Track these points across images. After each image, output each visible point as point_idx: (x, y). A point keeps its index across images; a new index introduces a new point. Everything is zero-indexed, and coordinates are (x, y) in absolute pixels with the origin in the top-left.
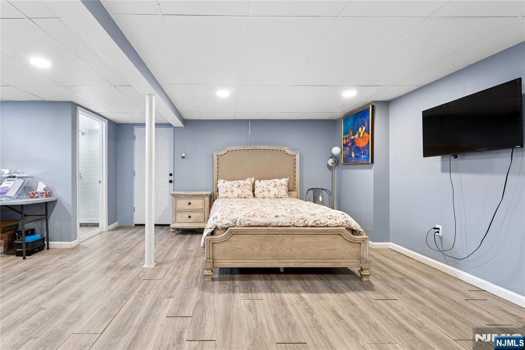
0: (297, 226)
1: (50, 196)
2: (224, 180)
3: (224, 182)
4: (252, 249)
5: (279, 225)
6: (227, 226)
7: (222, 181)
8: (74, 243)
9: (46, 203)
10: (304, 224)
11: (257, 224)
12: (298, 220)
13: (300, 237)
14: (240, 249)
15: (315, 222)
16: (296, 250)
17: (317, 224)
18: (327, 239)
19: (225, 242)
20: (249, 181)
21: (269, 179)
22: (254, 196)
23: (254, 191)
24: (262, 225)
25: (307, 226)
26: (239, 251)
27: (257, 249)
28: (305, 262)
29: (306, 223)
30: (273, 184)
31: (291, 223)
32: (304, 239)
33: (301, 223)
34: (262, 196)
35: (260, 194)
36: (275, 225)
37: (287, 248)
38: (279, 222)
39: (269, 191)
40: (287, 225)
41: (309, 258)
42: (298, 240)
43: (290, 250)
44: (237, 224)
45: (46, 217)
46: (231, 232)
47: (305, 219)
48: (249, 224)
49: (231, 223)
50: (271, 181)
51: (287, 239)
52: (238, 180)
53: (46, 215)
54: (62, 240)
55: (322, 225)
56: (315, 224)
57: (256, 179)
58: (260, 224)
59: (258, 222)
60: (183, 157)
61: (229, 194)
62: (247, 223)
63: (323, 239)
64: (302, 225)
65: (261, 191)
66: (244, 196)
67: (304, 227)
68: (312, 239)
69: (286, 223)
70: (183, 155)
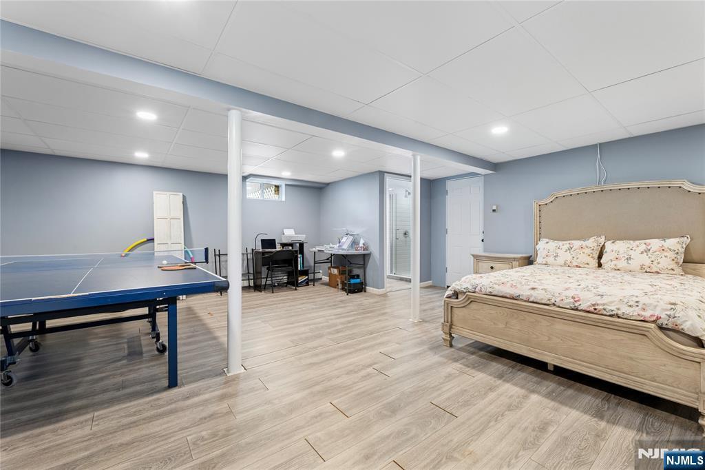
0: (559, 307)
1: (367, 250)
2: (549, 238)
3: (547, 243)
4: (494, 323)
5: (531, 300)
6: (465, 291)
7: (545, 240)
8: (381, 291)
9: (364, 255)
10: (573, 306)
11: (501, 294)
12: (564, 298)
13: (564, 323)
14: (479, 319)
15: (593, 305)
16: (559, 340)
17: (595, 309)
18: (618, 337)
19: (464, 309)
20: (592, 243)
21: (634, 240)
22: (600, 265)
23: (600, 257)
24: (508, 296)
25: (577, 310)
26: (480, 322)
27: (501, 326)
28: (570, 362)
29: (577, 304)
30: (643, 247)
31: (549, 300)
32: (573, 329)
33: (568, 302)
34: (613, 266)
35: (610, 263)
36: (525, 299)
37: (542, 334)
38: (532, 296)
39: (629, 259)
40: (543, 302)
41: (579, 358)
42: (559, 326)
43: (547, 339)
44: (477, 290)
45: (364, 266)
46: (469, 298)
47: (577, 299)
48: (490, 292)
49: (470, 287)
50: (637, 242)
51: (544, 322)
52: (572, 240)
53: (364, 265)
54: (374, 287)
55: (605, 313)
56: (592, 309)
57: (607, 239)
58: (505, 295)
59: (502, 292)
60: (494, 210)
61: (550, 260)
62: (489, 290)
63: (608, 335)
64: (568, 307)
65: (612, 257)
66: (575, 264)
67: (572, 309)
68: (586, 332)
69: (542, 299)
70: (494, 208)
